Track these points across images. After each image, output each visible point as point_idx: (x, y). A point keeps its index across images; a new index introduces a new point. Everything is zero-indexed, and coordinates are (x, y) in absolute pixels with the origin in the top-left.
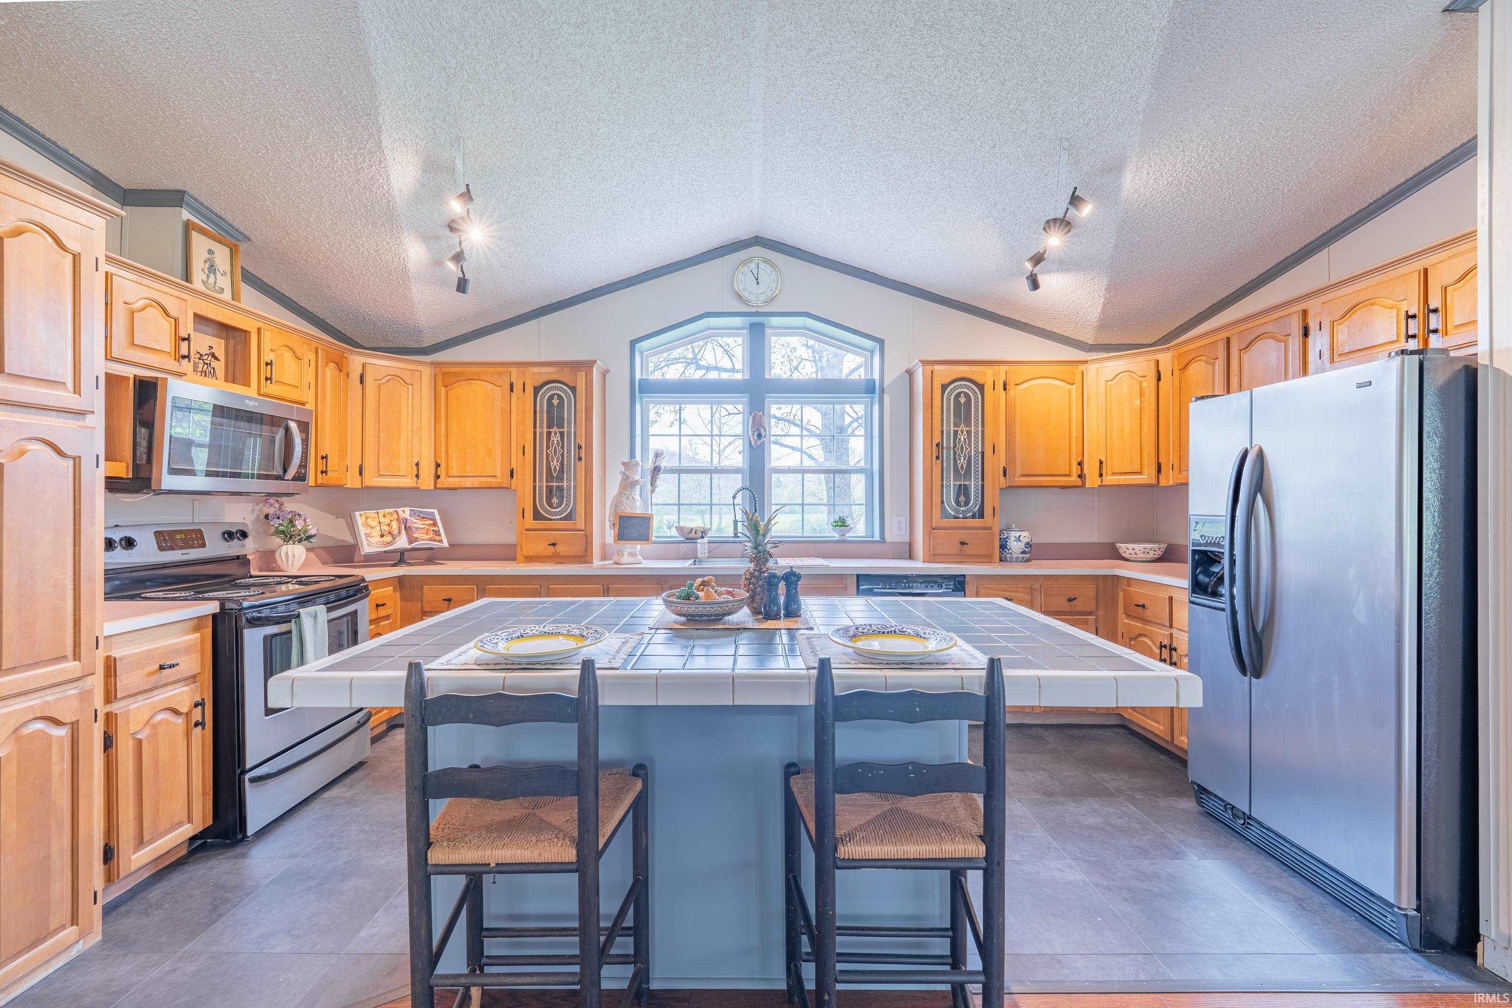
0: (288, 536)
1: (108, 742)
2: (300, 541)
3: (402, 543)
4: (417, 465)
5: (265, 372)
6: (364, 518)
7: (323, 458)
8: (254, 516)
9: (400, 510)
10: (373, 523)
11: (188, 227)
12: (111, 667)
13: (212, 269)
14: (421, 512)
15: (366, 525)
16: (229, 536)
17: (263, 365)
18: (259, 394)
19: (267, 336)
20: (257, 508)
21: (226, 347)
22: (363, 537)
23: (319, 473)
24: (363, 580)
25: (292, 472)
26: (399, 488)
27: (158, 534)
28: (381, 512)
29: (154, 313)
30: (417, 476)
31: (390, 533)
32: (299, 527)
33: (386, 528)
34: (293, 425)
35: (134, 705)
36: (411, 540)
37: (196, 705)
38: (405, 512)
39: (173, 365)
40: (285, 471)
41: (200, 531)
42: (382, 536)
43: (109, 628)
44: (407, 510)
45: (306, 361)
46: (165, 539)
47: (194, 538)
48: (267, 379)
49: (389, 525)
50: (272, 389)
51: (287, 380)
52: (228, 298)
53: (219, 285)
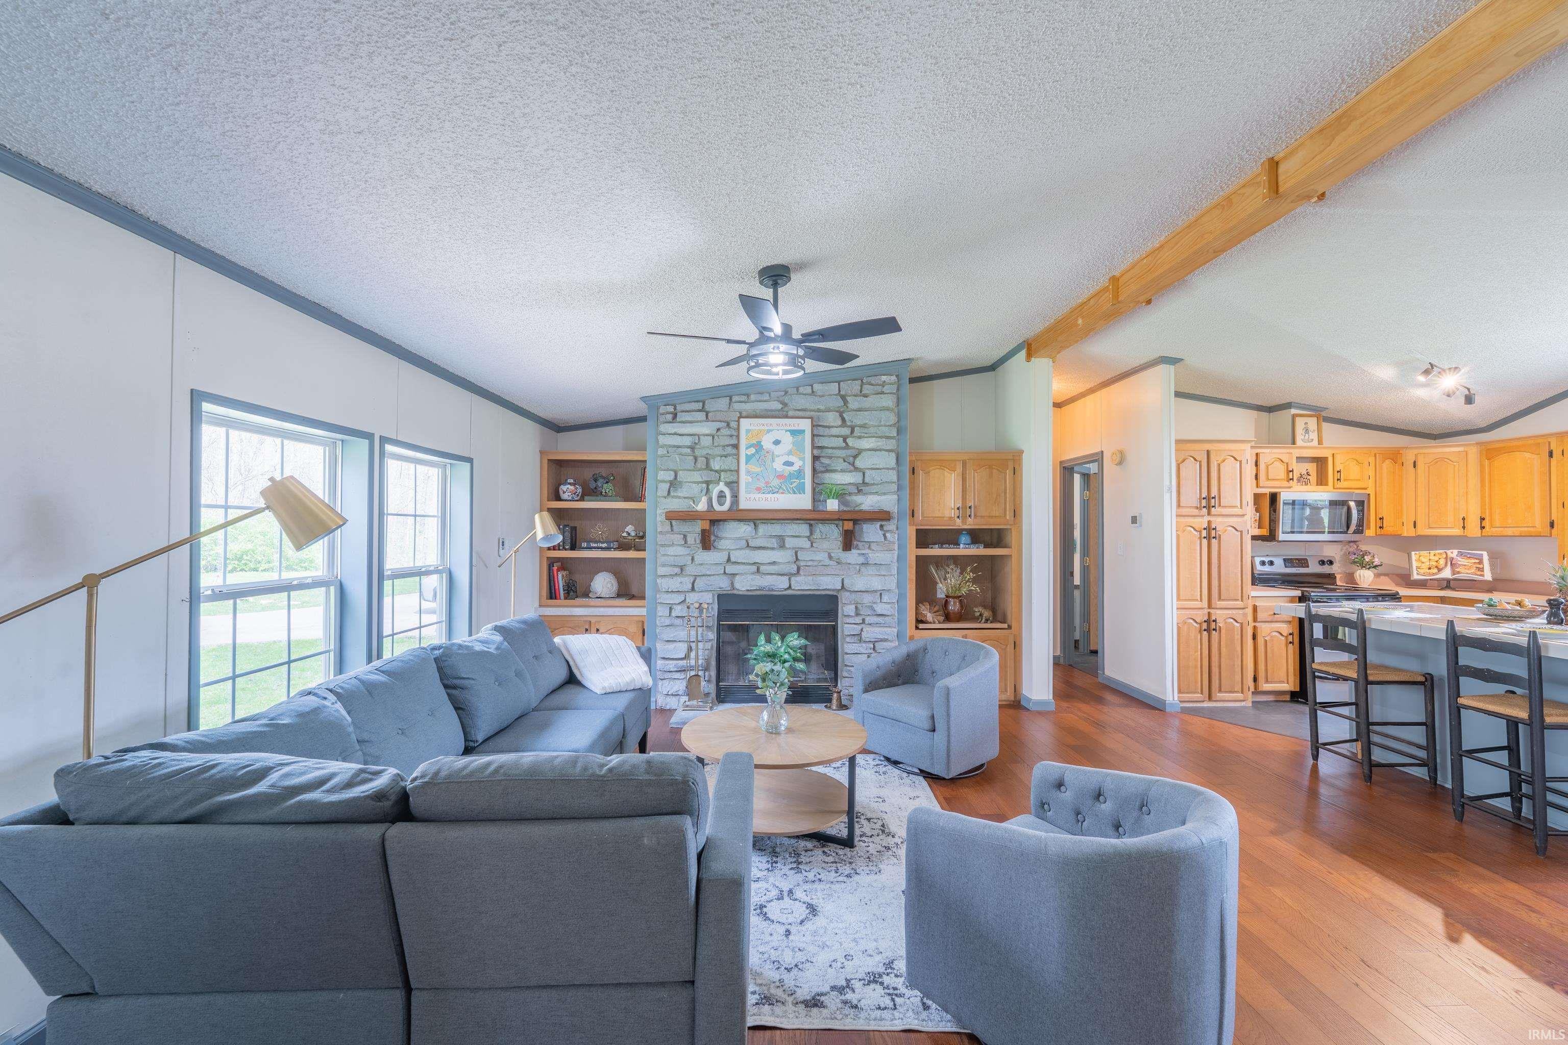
0: (1363, 566)
1: (1254, 637)
2: (1369, 569)
3: (1447, 574)
4: (1464, 519)
5: (1337, 476)
6: (1418, 557)
7: (1380, 519)
8: (1342, 553)
9: (1449, 552)
10: (1423, 559)
11: (1294, 417)
12: (1255, 609)
13: (1307, 431)
14: (1469, 553)
15: (1418, 560)
16: (1322, 563)
17: (1336, 472)
18: (1334, 488)
19: (1338, 457)
20: (1345, 548)
21: (1317, 466)
22: (1414, 568)
23: (1378, 528)
24: (1398, 593)
25: (1353, 527)
26: (1448, 536)
27: (1285, 560)
28: (1433, 552)
29: (1278, 464)
30: (1464, 527)
31: (1436, 567)
32: (1367, 560)
33: (1434, 564)
34: (1352, 504)
35: (1264, 625)
36: (1454, 573)
37: (1290, 634)
38: (1453, 553)
39: (1285, 484)
40: (1348, 527)
41: (1306, 559)
42: (1430, 569)
43: (1254, 594)
44: (1455, 552)
45: (1366, 464)
46: (1288, 562)
47: (1303, 562)
48: (1338, 480)
49: (1437, 562)
50: (1343, 484)
51: (1352, 478)
52: (1315, 443)
53: (1311, 438)
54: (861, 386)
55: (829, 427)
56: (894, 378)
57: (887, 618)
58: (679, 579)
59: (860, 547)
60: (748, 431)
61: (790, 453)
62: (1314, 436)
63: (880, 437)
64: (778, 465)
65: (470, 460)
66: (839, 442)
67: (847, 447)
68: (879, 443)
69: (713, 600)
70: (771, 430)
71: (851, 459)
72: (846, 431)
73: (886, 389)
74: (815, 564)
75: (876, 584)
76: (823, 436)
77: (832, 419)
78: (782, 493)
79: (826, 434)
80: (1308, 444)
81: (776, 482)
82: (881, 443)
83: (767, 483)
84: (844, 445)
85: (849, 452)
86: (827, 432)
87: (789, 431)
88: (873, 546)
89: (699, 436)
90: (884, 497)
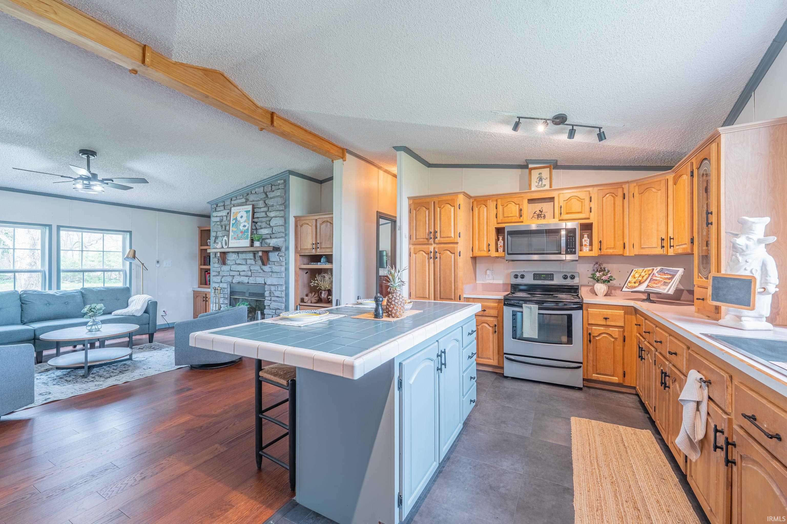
2: (603, 282)
4: (663, 239)
5: (560, 211)
6: (635, 272)
7: (600, 242)
9: (655, 269)
10: (636, 275)
11: (532, 169)
13: (541, 179)
14: (668, 270)
15: (634, 276)
16: (566, 277)
17: (560, 208)
18: (559, 220)
22: (627, 282)
23: (599, 250)
27: (535, 274)
29: (512, 205)
30: (663, 247)
31: (640, 281)
33: (641, 278)
37: (495, 326)
38: (657, 270)
39: (517, 219)
41: (553, 274)
42: (635, 283)
45: (587, 199)
46: (537, 276)
47: (550, 276)
48: (560, 213)
49: (643, 277)
50: (565, 216)
51: (573, 210)
52: (547, 187)
53: (543, 184)
54: (271, 187)
55: (260, 208)
56: (282, 181)
57: (280, 298)
58: (217, 277)
59: (270, 264)
60: (234, 213)
61: (245, 222)
62: (546, 182)
63: (277, 211)
64: (241, 228)
65: (130, 232)
66: (263, 214)
67: (267, 216)
68: (276, 214)
69: (228, 286)
70: (240, 212)
71: (268, 222)
72: (265, 209)
73: (280, 187)
74: (256, 271)
75: (275, 281)
76: (258, 212)
77: (261, 204)
78: (242, 239)
79: (259, 211)
80: (542, 189)
81: (240, 235)
82: (277, 213)
83: (238, 235)
84: (265, 216)
85: (267, 219)
86: (260, 210)
87: (245, 211)
88: (276, 263)
89: (222, 216)
90: (279, 240)
